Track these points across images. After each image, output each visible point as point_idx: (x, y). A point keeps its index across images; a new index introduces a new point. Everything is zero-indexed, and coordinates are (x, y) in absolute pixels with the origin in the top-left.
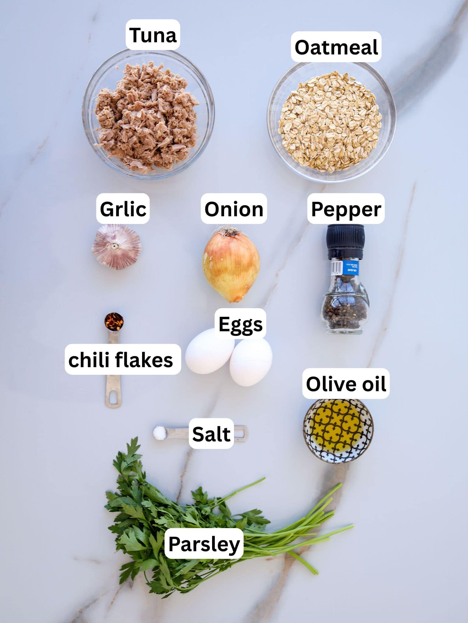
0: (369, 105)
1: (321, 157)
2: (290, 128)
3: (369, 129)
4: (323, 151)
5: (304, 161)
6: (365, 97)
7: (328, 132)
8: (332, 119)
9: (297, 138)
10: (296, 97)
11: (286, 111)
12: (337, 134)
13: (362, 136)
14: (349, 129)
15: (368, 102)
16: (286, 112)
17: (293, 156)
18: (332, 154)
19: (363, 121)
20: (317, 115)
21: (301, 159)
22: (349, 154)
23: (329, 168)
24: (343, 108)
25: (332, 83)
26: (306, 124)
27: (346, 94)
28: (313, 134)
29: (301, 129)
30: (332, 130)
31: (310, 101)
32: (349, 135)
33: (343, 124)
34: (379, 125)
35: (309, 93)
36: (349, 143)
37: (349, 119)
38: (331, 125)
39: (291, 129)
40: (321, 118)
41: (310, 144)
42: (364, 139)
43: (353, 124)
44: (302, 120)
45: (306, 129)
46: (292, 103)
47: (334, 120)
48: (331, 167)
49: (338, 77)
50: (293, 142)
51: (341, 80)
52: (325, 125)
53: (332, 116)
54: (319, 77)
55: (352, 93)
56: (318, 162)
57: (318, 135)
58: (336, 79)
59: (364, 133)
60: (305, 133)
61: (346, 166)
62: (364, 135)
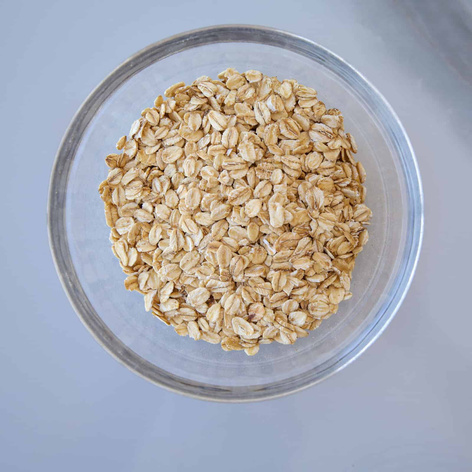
0: (195, 102)
1: (332, 242)
2: (248, 323)
3: (263, 107)
4: (317, 237)
5: (336, 288)
6: (175, 113)
7: (267, 222)
8: (231, 209)
9: (274, 306)
10: (164, 298)
11: (197, 329)
12: (274, 196)
13: (282, 126)
14: (259, 161)
15: (186, 106)
16: (200, 329)
17: (322, 317)
18: (325, 211)
19: (240, 121)
20: (216, 248)
21: (331, 296)
22: (326, 164)
23: (360, 220)
24: (201, 175)
25: (130, 201)
26: (239, 279)
27: (164, 163)
28: (268, 263)
29: (253, 295)
30: (261, 210)
31: (177, 265)
32: (278, 163)
33: (245, 178)
34: (254, 76)
35: (153, 263)
36: (300, 164)
37: (233, 159)
38: (247, 211)
39: (249, 320)
40: (225, 239)
41: (295, 273)
42: (291, 122)
43: (248, 151)
44: (226, 289)
45: (252, 281)
46: (177, 313)
47: (235, 203)
48: (356, 214)
49: (116, 182)
50: (286, 318)
51: (123, 175)
52: (244, 227)
53: (223, 206)
54: (112, 234)
55: (161, 147)
56: (343, 248)
57: (272, 250)
58: (122, 189)
59: (273, 121)
60: (263, 284)
61: (356, 175)
62: (279, 120)
